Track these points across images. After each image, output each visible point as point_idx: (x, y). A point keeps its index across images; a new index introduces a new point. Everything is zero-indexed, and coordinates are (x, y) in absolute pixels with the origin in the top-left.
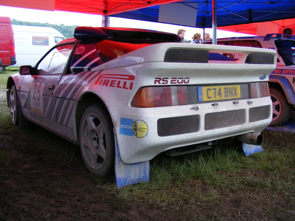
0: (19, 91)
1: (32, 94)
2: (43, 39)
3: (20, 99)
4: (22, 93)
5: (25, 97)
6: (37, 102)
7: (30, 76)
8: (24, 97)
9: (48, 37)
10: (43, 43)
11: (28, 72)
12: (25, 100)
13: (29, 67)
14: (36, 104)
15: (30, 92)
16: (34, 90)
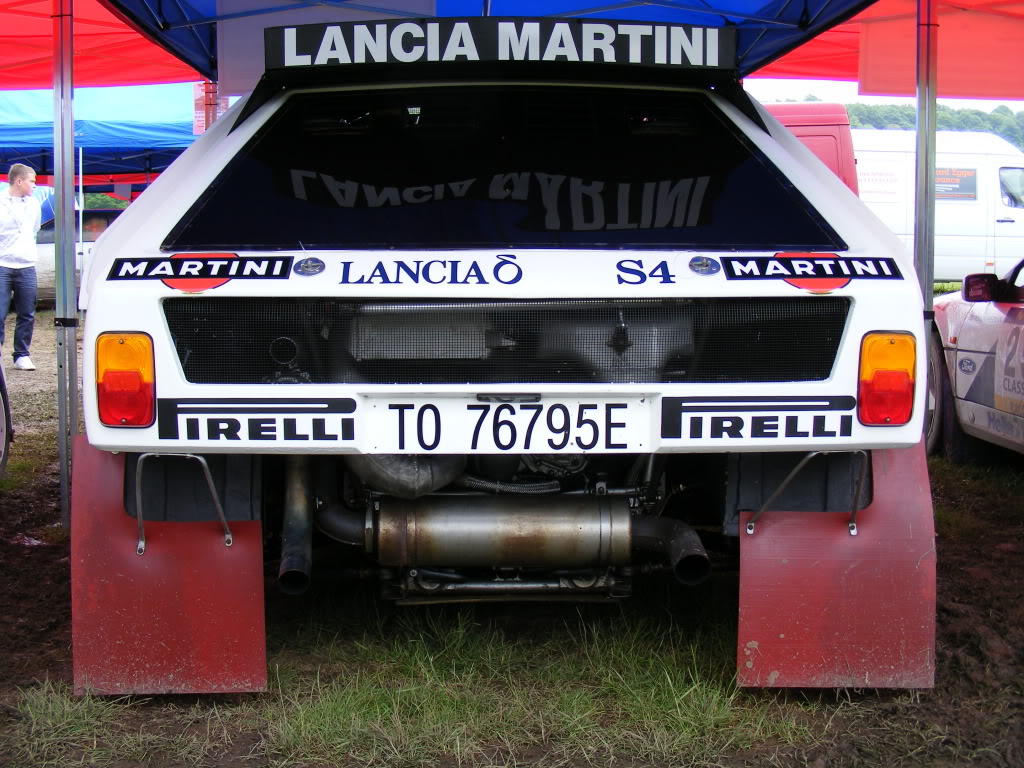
0: (950, 349)
1: (1001, 358)
2: (955, 177)
3: (952, 375)
4: (961, 355)
5: (974, 369)
6: (1019, 383)
7: (991, 305)
8: (970, 368)
9: (975, 170)
10: (954, 189)
11: (980, 292)
12: (972, 378)
13: (990, 279)
14: (1014, 388)
15: (992, 353)
16: (1009, 344)
